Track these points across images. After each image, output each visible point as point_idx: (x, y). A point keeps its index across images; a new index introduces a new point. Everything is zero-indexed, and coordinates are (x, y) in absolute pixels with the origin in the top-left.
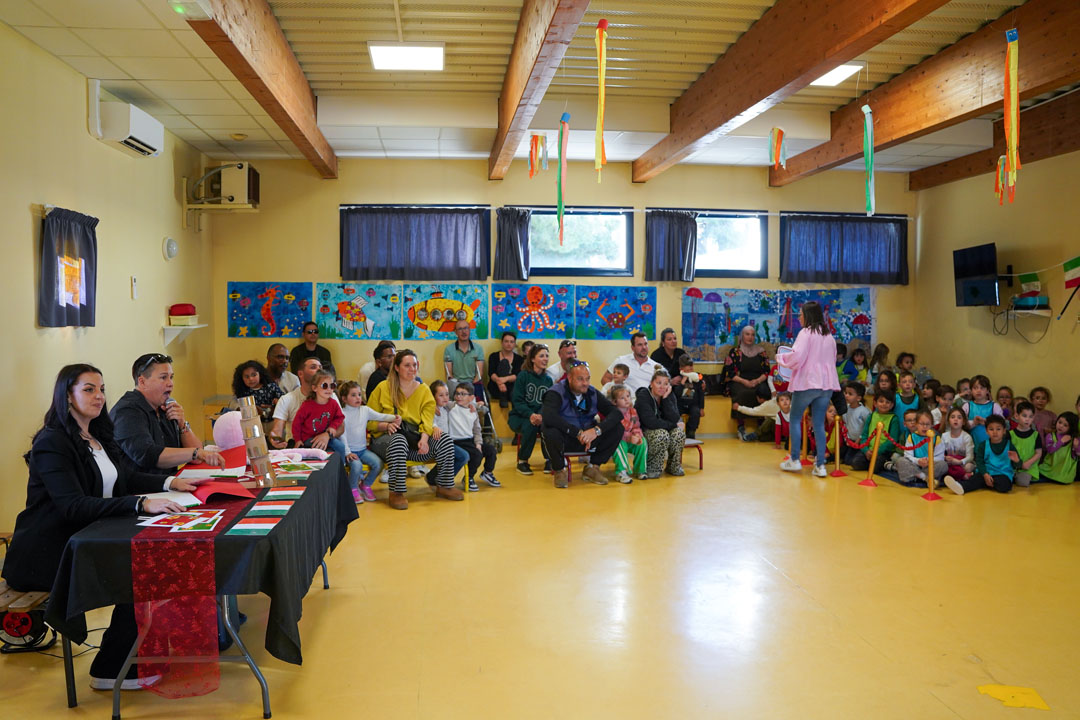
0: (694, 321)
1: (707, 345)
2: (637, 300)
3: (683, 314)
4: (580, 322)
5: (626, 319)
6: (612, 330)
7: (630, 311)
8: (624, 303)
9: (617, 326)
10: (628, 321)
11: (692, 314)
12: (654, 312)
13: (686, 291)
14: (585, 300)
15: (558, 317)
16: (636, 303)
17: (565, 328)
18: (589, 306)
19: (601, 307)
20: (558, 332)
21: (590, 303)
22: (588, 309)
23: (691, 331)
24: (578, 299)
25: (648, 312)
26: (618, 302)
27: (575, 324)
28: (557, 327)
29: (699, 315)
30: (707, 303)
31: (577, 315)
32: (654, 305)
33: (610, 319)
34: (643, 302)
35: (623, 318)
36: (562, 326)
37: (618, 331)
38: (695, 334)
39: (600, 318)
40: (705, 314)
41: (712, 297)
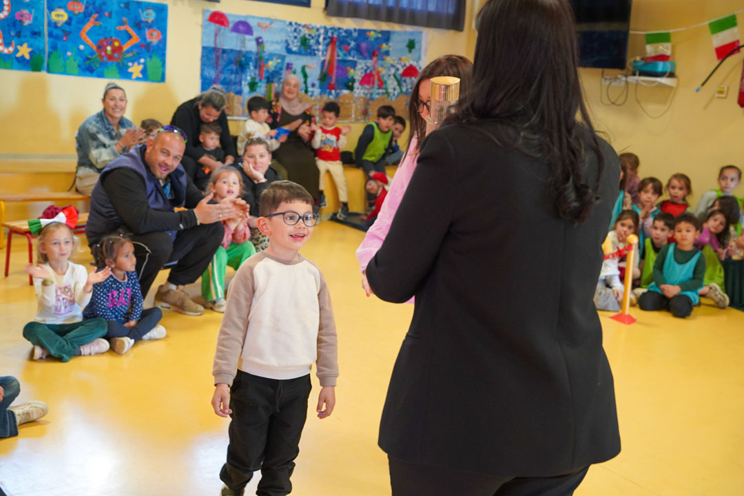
0: (218, 58)
1: (232, 94)
2: (141, 22)
3: (204, 48)
4: (54, 47)
5: (125, 49)
6: (103, 64)
7: (130, 37)
8: (122, 23)
9: (110, 58)
10: (128, 52)
11: (215, 49)
12: (163, 42)
13: (208, 15)
14: (61, 12)
15: (18, 35)
16: (138, 25)
17: (31, 53)
18: (68, 23)
19: (88, 27)
20: (17, 59)
21: (70, 19)
22: (67, 28)
23: (212, 73)
24: (51, 9)
25: (155, 41)
26: (114, 21)
27: (47, 49)
28: (17, 51)
29: (224, 51)
30: (234, 34)
31: (50, 35)
32: (163, 31)
33: (101, 47)
34: (150, 26)
35: (120, 48)
36: (24, 51)
37: (113, 67)
38: (217, 76)
39: (87, 43)
40: (232, 51)
41: (241, 27)
